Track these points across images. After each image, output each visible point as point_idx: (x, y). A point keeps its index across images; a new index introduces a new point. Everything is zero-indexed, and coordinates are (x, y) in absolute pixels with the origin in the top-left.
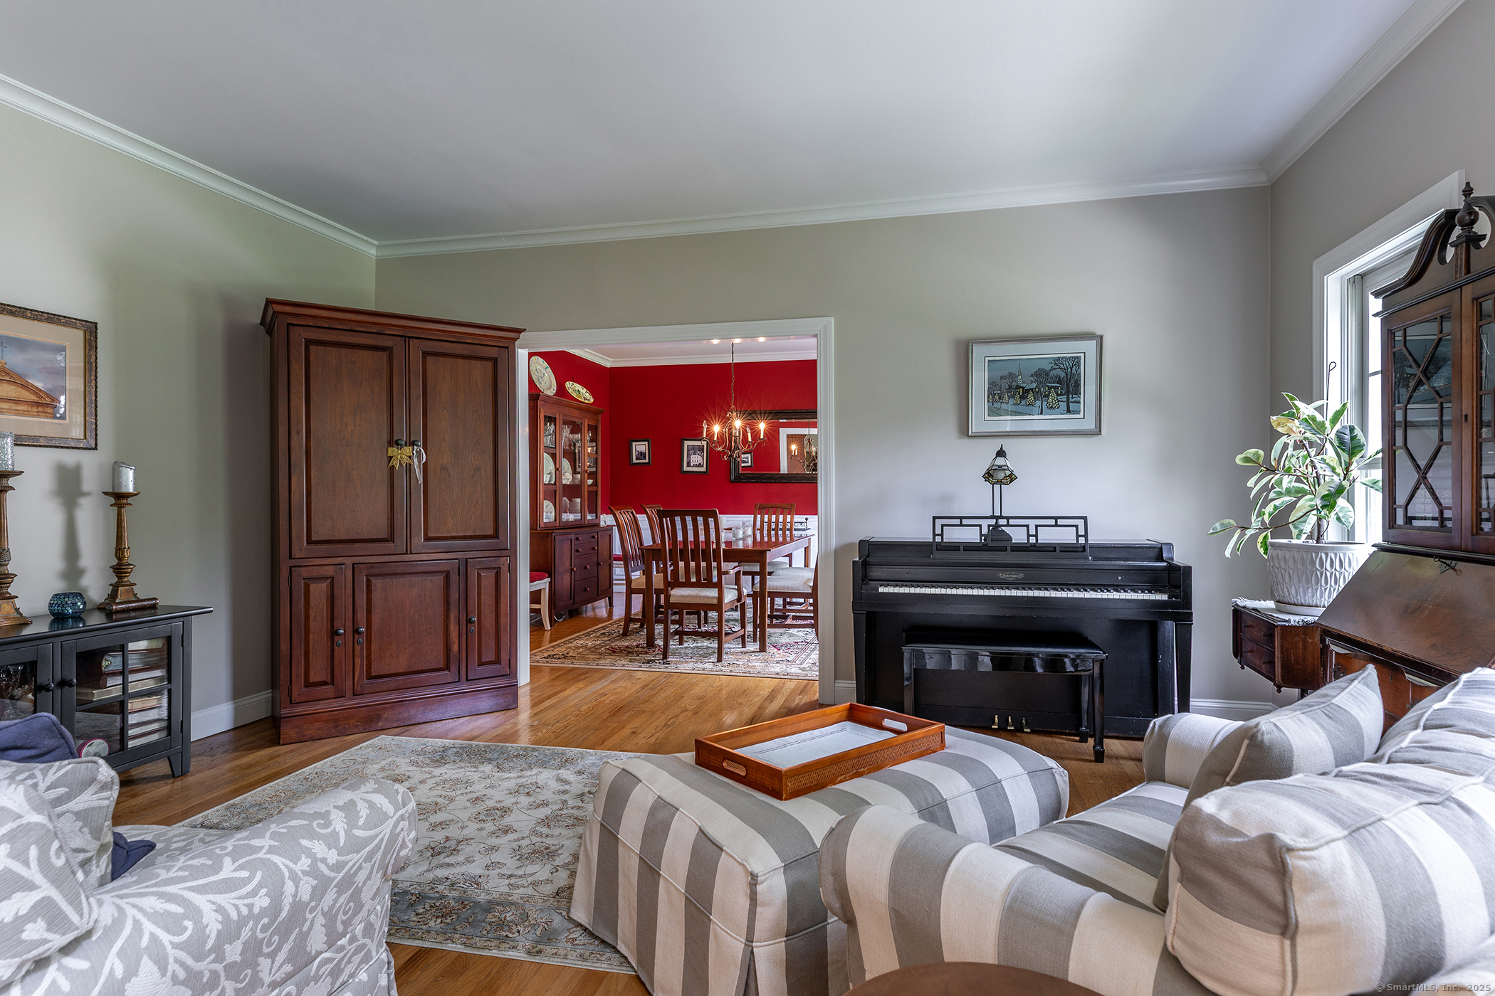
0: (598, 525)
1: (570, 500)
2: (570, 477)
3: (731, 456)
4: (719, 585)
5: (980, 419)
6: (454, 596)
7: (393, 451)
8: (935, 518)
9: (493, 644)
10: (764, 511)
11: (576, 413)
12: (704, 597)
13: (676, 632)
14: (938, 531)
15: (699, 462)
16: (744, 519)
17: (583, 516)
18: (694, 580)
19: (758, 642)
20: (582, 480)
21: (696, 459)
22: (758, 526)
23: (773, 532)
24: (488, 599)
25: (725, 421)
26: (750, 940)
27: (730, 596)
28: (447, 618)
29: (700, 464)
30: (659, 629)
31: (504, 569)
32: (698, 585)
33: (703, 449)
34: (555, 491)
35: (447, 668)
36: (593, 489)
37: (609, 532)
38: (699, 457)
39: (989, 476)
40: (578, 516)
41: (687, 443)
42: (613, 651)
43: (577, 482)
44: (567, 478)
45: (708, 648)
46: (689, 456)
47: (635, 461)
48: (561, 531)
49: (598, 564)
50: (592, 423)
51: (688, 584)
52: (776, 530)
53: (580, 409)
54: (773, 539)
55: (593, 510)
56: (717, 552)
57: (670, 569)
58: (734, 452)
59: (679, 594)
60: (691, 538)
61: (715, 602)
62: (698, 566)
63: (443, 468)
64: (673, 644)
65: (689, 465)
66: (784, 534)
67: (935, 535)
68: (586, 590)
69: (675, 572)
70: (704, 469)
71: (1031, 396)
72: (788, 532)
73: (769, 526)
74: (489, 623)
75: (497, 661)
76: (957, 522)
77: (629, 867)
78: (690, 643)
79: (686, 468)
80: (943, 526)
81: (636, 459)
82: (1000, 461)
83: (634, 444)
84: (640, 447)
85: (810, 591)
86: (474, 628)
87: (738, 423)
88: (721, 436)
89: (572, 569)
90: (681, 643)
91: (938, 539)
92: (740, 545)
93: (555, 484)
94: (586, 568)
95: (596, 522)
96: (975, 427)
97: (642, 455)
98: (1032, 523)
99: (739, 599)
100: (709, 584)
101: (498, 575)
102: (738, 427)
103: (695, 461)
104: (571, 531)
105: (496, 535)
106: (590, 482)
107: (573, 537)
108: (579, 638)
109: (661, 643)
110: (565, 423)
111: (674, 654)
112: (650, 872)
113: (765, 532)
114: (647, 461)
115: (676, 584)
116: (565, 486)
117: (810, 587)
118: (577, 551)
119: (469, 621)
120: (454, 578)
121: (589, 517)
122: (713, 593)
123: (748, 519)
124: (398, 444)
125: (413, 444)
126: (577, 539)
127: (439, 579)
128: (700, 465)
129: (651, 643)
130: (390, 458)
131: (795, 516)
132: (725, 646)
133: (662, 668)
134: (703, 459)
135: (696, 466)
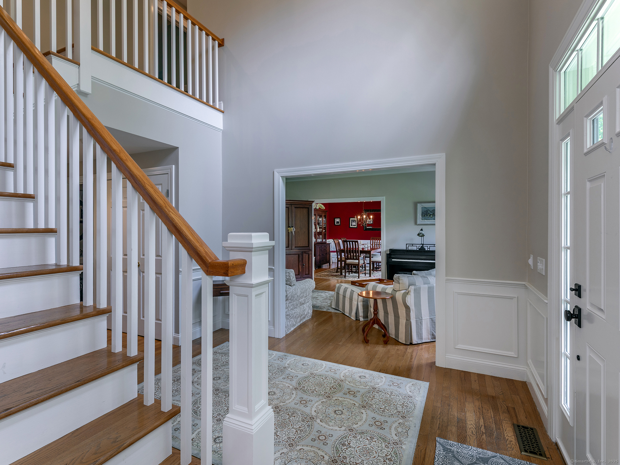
0: (326, 243)
1: (319, 236)
2: (319, 230)
3: (363, 225)
4: (358, 259)
5: (420, 220)
6: (300, 259)
7: (289, 228)
8: (406, 244)
9: (308, 270)
10: (373, 239)
11: (321, 212)
12: (355, 262)
13: (348, 271)
14: (407, 247)
16: (368, 241)
17: (322, 240)
18: (352, 258)
20: (322, 231)
21: (354, 224)
22: (372, 244)
23: (376, 246)
24: (307, 260)
25: (362, 216)
26: (358, 302)
27: (361, 262)
28: (299, 264)
30: (343, 271)
31: (310, 254)
32: (353, 259)
33: (356, 221)
35: (299, 275)
36: (325, 233)
37: (329, 245)
39: (418, 235)
40: (321, 240)
41: (351, 219)
42: (332, 275)
43: (321, 231)
44: (318, 230)
45: (356, 276)
46: (352, 223)
47: (336, 224)
48: (317, 245)
49: (326, 254)
50: (325, 215)
51: (351, 259)
52: (377, 245)
53: (322, 211)
54: (376, 247)
55: (325, 238)
56: (358, 251)
57: (346, 255)
58: (363, 224)
59: (349, 261)
60: (351, 247)
61: (358, 263)
62: (353, 254)
63: (298, 232)
64: (347, 274)
65: (352, 225)
66: (379, 246)
67: (406, 248)
68: (323, 261)
69: (348, 256)
70: (356, 227)
71: (432, 216)
73: (375, 244)
74: (307, 265)
75: (309, 274)
76: (412, 245)
77: (341, 297)
78: (351, 275)
79: (351, 226)
80: (408, 246)
81: (336, 223)
82: (421, 232)
83: (336, 219)
84: (337, 220)
86: (304, 266)
87: (364, 216)
88: (360, 219)
89: (320, 255)
90: (349, 274)
91: (407, 249)
92: (366, 249)
93: (316, 232)
94: (323, 255)
95: (326, 242)
96: (418, 223)
97: (338, 222)
98: (429, 246)
99: (364, 263)
100: (356, 259)
101: (309, 255)
102: (364, 217)
103: (353, 224)
104: (320, 245)
105: (308, 246)
106: (324, 231)
107: (320, 246)
108: (323, 272)
109: (344, 274)
110: (318, 215)
111: (347, 276)
112: (344, 297)
113: (374, 246)
114: (339, 224)
115: (348, 259)
116: (318, 232)
118: (321, 250)
119: (303, 265)
120: (300, 255)
121: (324, 241)
122: (357, 261)
124: (290, 227)
125: (293, 227)
126: (321, 247)
127: (297, 256)
128: (355, 226)
129: (341, 274)
130: (288, 230)
132: (360, 275)
133: (345, 279)
135: (353, 226)
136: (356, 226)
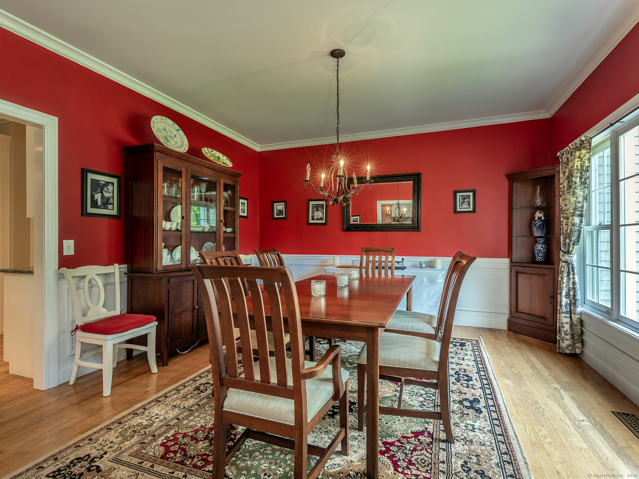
10: (368, 253)
15: (320, 216)
16: (353, 259)
19: (365, 428)
21: (319, 214)
29: (321, 218)
33: (323, 207)
34: (181, 236)
38: (320, 212)
41: (312, 203)
46: (313, 212)
47: (276, 216)
53: (214, 169)
65: (313, 219)
72: (389, 271)
79: (311, 221)
83: (275, 204)
84: (279, 206)
85: (435, 368)
89: (194, 308)
97: (280, 212)
103: (317, 216)
114: (284, 216)
117: (435, 362)
123: (356, 259)
131: (396, 257)
134: (323, 214)
135: (318, 219)
136: (323, 219)
